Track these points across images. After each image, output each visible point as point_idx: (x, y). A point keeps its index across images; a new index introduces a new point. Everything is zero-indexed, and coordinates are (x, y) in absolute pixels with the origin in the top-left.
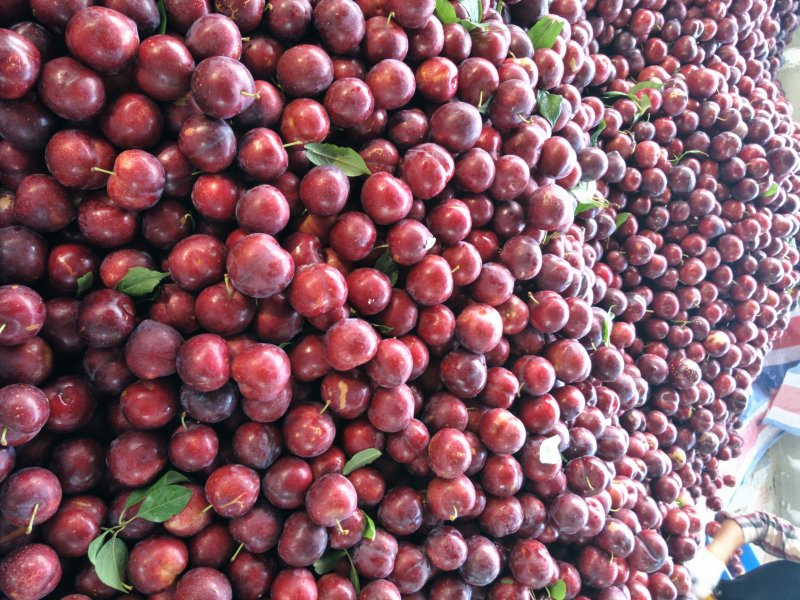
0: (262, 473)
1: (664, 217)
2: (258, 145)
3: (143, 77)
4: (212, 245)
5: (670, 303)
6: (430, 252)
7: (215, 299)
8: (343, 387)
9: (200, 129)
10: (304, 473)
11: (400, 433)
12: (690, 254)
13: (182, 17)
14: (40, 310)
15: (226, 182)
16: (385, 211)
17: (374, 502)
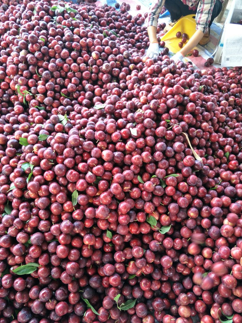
0: (145, 202)
1: (60, 80)
2: (76, 217)
3: (68, 242)
4: (99, 222)
5: (86, 74)
6: (92, 172)
7: (111, 220)
8: (125, 188)
9: (76, 229)
10: (144, 193)
11: (134, 172)
12: (70, 70)
13: (53, 237)
14: (118, 252)
15: (86, 221)
16: (85, 185)
17: (149, 175)
